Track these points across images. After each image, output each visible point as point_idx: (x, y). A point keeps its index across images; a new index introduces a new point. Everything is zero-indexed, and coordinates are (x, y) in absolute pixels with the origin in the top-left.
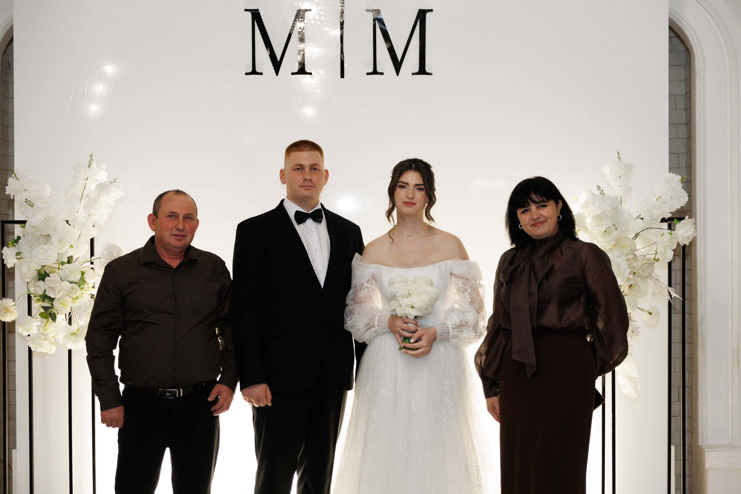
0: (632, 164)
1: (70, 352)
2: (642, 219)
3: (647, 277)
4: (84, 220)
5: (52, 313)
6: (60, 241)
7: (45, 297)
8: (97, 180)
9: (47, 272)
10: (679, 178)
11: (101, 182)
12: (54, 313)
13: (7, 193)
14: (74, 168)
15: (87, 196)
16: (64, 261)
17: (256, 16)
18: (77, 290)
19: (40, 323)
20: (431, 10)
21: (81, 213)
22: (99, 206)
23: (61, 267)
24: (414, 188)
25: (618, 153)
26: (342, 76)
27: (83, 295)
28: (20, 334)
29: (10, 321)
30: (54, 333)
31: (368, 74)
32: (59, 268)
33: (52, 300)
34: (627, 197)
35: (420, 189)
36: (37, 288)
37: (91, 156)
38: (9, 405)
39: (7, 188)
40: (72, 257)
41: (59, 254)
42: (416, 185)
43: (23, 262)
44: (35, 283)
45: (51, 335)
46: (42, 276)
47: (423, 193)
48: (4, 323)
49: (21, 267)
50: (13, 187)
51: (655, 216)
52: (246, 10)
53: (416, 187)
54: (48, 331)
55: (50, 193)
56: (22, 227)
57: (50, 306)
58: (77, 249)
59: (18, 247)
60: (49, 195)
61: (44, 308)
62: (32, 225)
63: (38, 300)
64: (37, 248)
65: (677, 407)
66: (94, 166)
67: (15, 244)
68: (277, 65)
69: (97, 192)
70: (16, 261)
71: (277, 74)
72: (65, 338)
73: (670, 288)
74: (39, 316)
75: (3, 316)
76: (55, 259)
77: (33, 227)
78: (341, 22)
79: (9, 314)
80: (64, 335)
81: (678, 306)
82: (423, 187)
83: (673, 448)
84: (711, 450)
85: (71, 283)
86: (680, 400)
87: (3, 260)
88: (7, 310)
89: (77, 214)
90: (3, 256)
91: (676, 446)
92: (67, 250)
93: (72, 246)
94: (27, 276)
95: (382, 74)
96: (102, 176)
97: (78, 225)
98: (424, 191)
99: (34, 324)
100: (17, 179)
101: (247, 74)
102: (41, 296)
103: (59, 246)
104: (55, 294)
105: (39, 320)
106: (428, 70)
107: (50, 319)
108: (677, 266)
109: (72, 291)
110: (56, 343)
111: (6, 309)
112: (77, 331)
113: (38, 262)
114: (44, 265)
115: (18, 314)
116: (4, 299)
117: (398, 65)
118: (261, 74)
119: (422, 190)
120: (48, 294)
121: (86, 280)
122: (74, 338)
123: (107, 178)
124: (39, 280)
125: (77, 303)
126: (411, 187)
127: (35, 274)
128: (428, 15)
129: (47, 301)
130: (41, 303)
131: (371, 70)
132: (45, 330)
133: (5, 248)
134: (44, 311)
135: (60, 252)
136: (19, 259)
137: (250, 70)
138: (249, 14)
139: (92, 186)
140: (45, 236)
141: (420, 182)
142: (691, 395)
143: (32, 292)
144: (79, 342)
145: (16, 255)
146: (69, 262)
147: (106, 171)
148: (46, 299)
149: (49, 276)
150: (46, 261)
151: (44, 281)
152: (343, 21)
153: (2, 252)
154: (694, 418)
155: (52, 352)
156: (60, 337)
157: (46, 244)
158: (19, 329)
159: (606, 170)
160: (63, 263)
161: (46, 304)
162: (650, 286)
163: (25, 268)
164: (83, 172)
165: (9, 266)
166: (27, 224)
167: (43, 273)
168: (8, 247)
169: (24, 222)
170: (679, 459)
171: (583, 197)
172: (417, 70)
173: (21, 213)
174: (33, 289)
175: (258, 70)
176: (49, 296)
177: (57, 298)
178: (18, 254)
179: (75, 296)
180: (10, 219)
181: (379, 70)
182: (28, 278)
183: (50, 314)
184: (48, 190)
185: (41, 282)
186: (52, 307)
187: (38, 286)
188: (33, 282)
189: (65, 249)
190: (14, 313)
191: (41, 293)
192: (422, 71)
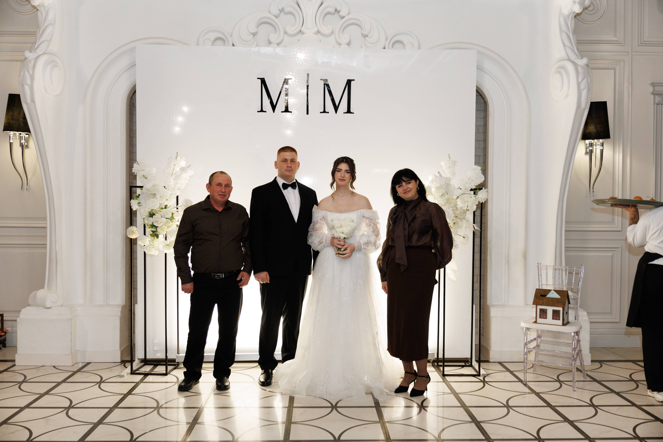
0: (456, 161)
1: (166, 254)
2: (461, 189)
3: (462, 219)
4: (173, 186)
5: (157, 234)
6: (161, 197)
7: (153, 226)
8: (180, 166)
9: (154, 213)
10: (480, 168)
11: (182, 167)
12: (158, 234)
13: (133, 171)
14: (168, 159)
15: (175, 174)
16: (163, 207)
17: (263, 81)
18: (170, 223)
19: (150, 239)
20: (354, 80)
21: (172, 183)
22: (181, 179)
23: (161, 210)
24: (345, 171)
25: (449, 155)
26: (308, 113)
27: (173, 225)
28: (140, 245)
29: (134, 238)
30: (158, 245)
31: (321, 113)
32: (160, 211)
33: (156, 227)
34: (453, 178)
35: (348, 172)
36: (149, 221)
37: (177, 153)
38: (133, 281)
39: (133, 169)
40: (167, 205)
41: (160, 204)
42: (346, 170)
43: (142, 208)
44: (147, 219)
45: (156, 245)
46: (152, 215)
47: (349, 174)
48: (131, 239)
49: (141, 210)
50: (137, 168)
51: (467, 188)
52: (258, 78)
53: (346, 171)
54: (155, 243)
55: (155, 172)
56: (141, 189)
57: (156, 230)
58: (170, 201)
59: (139, 200)
60: (155, 173)
61: (152, 231)
62: (146, 188)
63: (149, 228)
64: (149, 200)
65: (477, 285)
66: (179, 158)
67: (137, 198)
68: (274, 107)
69: (180, 172)
70: (138, 207)
71: (274, 112)
72: (163, 246)
73: (474, 224)
74: (150, 236)
75: (131, 235)
76: (158, 206)
77: (147, 189)
78: (307, 85)
79: (134, 234)
80: (162, 246)
81: (478, 234)
82: (349, 171)
83: (474, 306)
84: (493, 307)
85: (166, 219)
86: (478, 282)
87: (131, 207)
88: (133, 233)
89: (170, 183)
90: (131, 204)
91: (476, 305)
92: (164, 202)
93: (167, 200)
94: (144, 215)
95: (328, 113)
96: (183, 163)
97: (170, 189)
98: (350, 173)
99: (147, 240)
100: (138, 164)
101: (258, 112)
102: (151, 225)
103: (160, 199)
104: (158, 224)
105: (150, 237)
106: (351, 111)
107: (155, 237)
108: (478, 213)
109: (167, 223)
110: (158, 250)
111: (132, 231)
112: (170, 244)
113: (149, 207)
114: (152, 209)
115: (138, 234)
116: (131, 227)
117: (336, 108)
118: (266, 112)
119: (349, 173)
120: (154, 224)
121: (174, 217)
122: (168, 247)
123: (185, 164)
124: (150, 217)
125: (170, 229)
126: (343, 172)
127: (148, 214)
128: (352, 82)
129: (154, 228)
130: (151, 229)
131: (322, 111)
132: (153, 243)
133: (132, 200)
134: (152, 233)
135: (161, 202)
136: (139, 206)
137: (260, 110)
138: (260, 80)
139: (177, 169)
140: (153, 194)
141: (348, 168)
142: (484, 279)
143: (146, 223)
144: (171, 249)
145: (138, 204)
146: (165, 208)
147: (185, 161)
148: (154, 227)
149: (155, 215)
150: (153, 207)
151: (152, 217)
152: (308, 85)
153: (130, 202)
154: (485, 290)
155: (156, 254)
156: (161, 247)
157: (153, 198)
158: (139, 242)
159: (443, 164)
160: (162, 208)
161: (154, 230)
162: (464, 223)
163: (142, 211)
164: (173, 161)
165: (134, 209)
166: (144, 188)
167: (152, 213)
168: (133, 200)
169: (142, 187)
170: (477, 311)
171: (430, 178)
172: (346, 111)
173: (141, 182)
174: (147, 222)
175: (264, 110)
176: (155, 225)
177: (159, 226)
178: (139, 203)
179: (169, 225)
180: (134, 185)
181: (326, 111)
182: (144, 216)
183: (156, 235)
184: (154, 170)
185: (151, 218)
186: (157, 231)
187: (149, 220)
188: (147, 218)
189: (163, 201)
190: (137, 234)
191: (151, 224)
192: (349, 111)
